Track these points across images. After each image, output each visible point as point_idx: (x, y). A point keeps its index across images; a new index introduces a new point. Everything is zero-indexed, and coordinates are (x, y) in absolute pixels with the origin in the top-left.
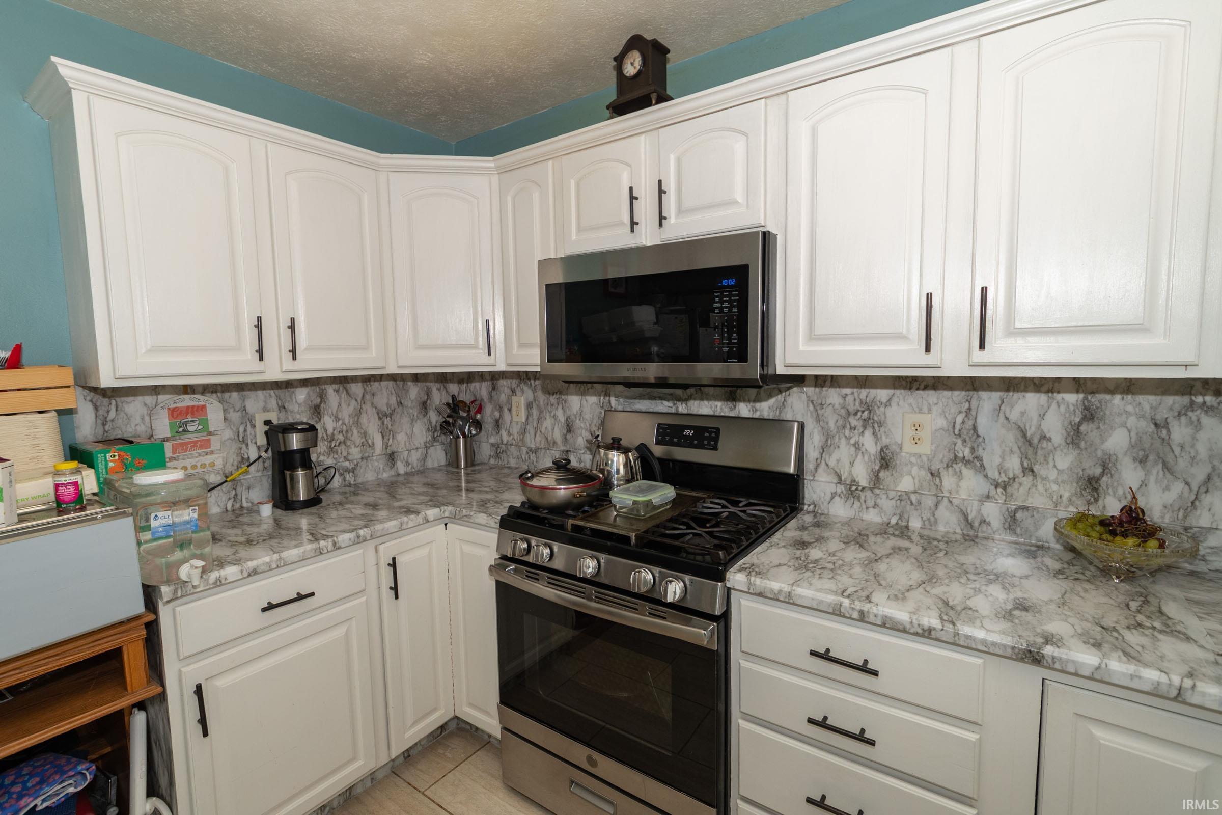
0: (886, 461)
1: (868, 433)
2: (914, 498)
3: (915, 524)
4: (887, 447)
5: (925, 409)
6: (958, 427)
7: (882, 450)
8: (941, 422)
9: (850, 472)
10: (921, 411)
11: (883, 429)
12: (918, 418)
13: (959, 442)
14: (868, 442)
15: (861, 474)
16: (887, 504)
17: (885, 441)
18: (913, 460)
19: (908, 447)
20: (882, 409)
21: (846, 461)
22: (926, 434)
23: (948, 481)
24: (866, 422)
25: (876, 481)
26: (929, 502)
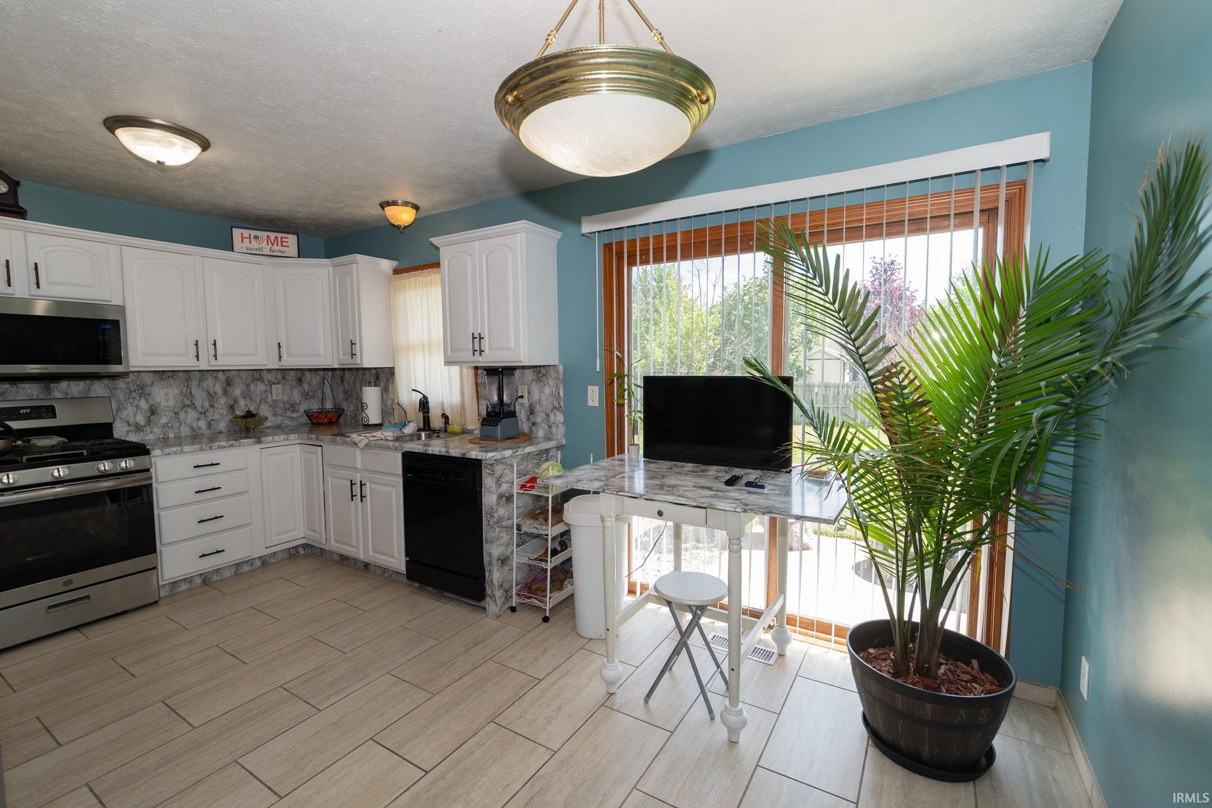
0: (153, 411)
1: (143, 400)
2: (169, 425)
3: (172, 435)
4: (153, 405)
5: (169, 386)
6: (184, 393)
7: (151, 406)
8: (177, 391)
9: (134, 420)
10: (167, 388)
11: (150, 397)
12: (167, 390)
13: (185, 399)
14: (143, 404)
15: (141, 419)
16: (157, 430)
17: (152, 402)
18: (166, 409)
19: (163, 403)
20: (149, 388)
21: (132, 415)
22: (171, 397)
23: (182, 415)
24: (141, 395)
25: (149, 422)
26: (177, 425)
